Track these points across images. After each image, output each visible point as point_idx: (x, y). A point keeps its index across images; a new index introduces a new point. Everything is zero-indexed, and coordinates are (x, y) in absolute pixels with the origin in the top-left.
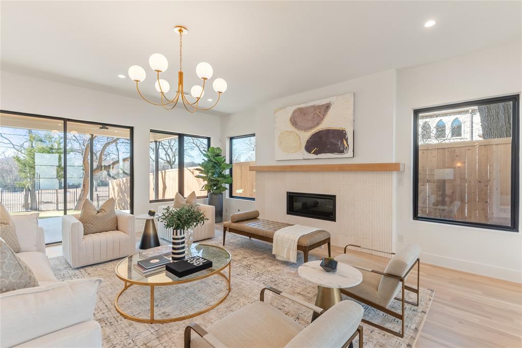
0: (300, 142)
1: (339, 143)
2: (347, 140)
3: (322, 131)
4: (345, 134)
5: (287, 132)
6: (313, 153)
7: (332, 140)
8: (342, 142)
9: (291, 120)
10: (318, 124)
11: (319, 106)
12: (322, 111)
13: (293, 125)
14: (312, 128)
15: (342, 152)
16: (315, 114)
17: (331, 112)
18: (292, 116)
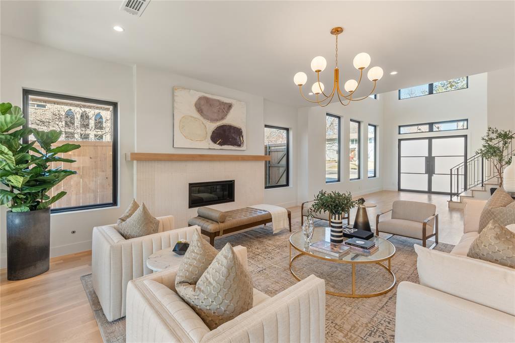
0: (206, 131)
1: (238, 138)
2: (243, 137)
3: (226, 125)
4: (242, 132)
5: (191, 117)
6: (218, 144)
7: (233, 135)
8: (240, 138)
9: (196, 105)
10: (223, 118)
11: (223, 102)
12: (226, 109)
13: (198, 111)
14: (217, 120)
15: (239, 146)
16: (220, 108)
17: (232, 111)
18: (197, 101)
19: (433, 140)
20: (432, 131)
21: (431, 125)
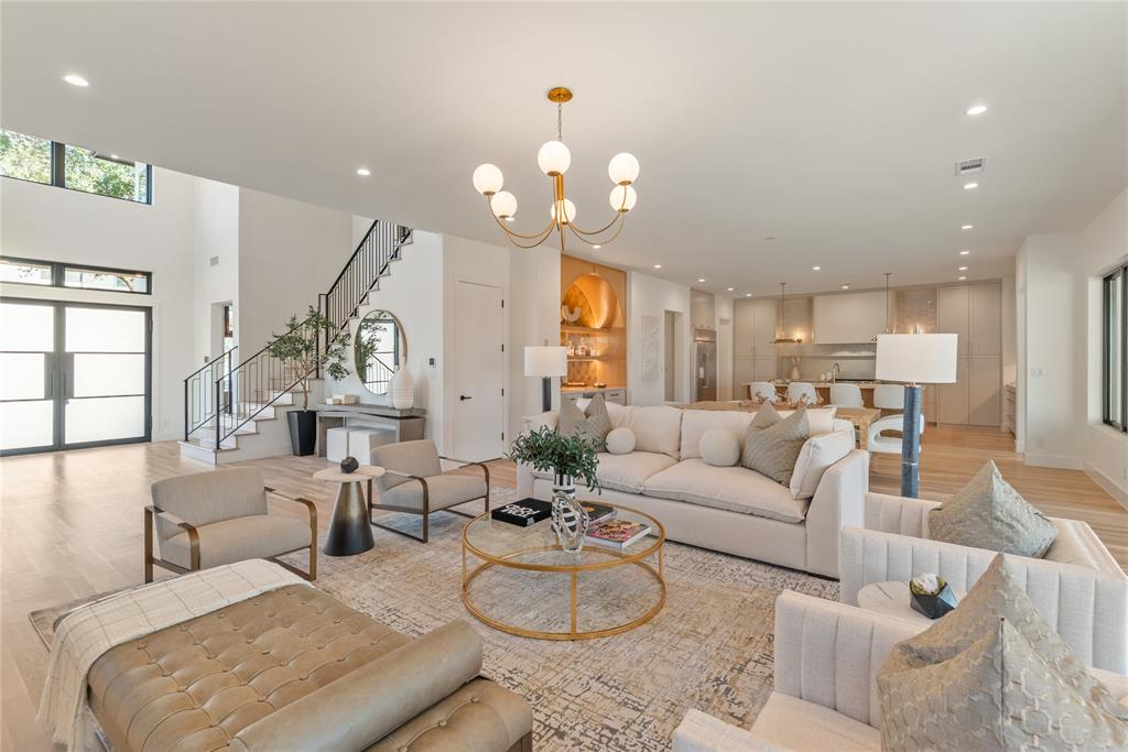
19: (69, 311)
20: (62, 286)
21: (59, 269)
